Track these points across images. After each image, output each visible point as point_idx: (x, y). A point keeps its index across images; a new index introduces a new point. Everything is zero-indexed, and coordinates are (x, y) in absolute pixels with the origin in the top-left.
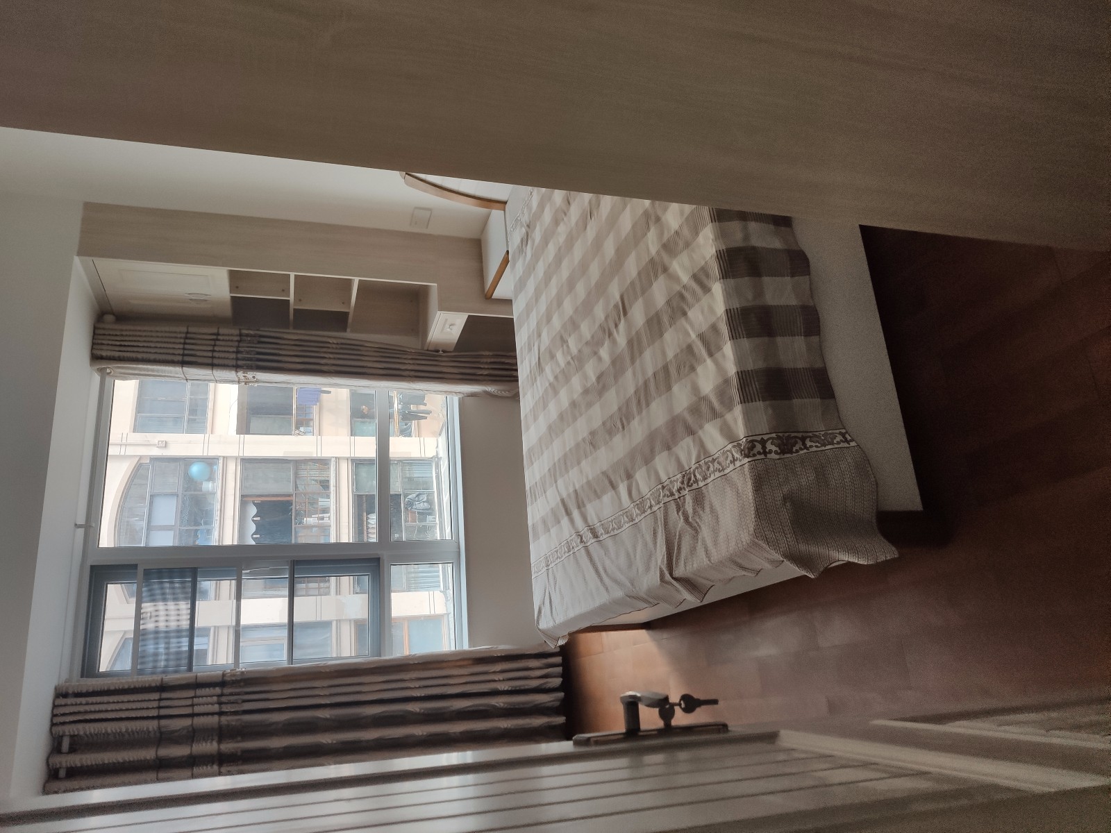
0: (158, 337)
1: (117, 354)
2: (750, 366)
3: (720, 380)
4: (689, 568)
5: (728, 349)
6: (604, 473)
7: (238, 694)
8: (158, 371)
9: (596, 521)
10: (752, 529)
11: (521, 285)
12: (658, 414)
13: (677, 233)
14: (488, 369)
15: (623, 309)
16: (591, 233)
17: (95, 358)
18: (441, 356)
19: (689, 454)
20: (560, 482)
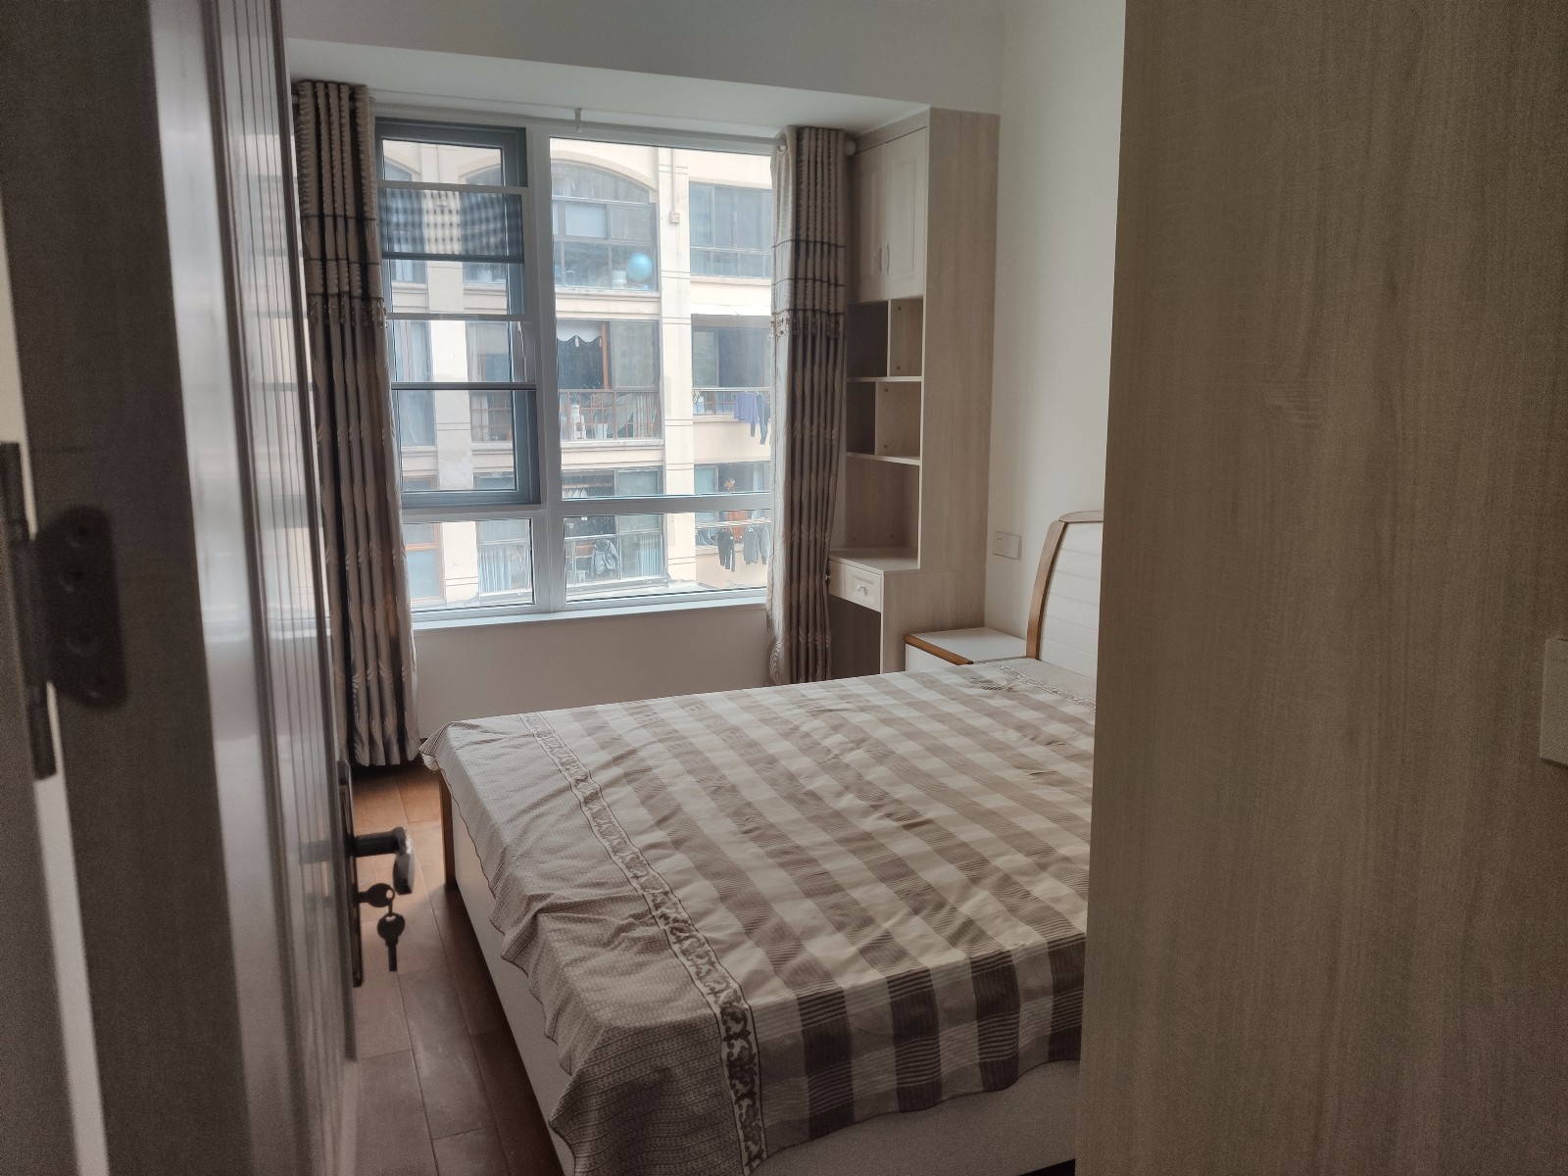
0: (829, 209)
1: (805, 158)
2: (852, 1009)
3: (828, 966)
4: (553, 936)
5: (873, 976)
6: (678, 809)
7: (352, 319)
8: (785, 210)
9: (609, 800)
10: (618, 1023)
11: (930, 683)
12: (770, 880)
13: (1027, 894)
14: (807, 642)
15: (914, 825)
16: (1012, 775)
17: (799, 132)
18: (822, 577)
19: (718, 928)
20: (660, 747)
